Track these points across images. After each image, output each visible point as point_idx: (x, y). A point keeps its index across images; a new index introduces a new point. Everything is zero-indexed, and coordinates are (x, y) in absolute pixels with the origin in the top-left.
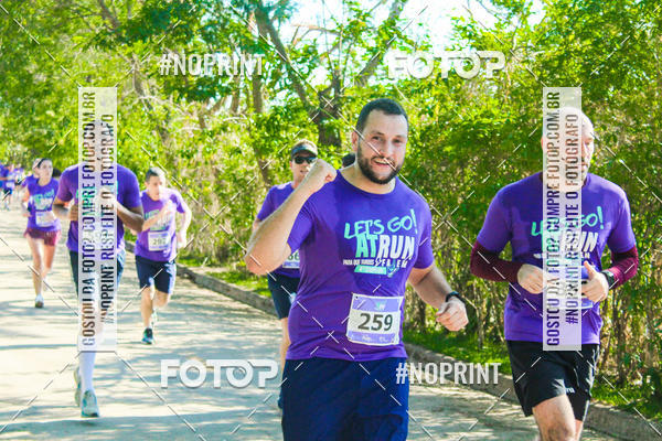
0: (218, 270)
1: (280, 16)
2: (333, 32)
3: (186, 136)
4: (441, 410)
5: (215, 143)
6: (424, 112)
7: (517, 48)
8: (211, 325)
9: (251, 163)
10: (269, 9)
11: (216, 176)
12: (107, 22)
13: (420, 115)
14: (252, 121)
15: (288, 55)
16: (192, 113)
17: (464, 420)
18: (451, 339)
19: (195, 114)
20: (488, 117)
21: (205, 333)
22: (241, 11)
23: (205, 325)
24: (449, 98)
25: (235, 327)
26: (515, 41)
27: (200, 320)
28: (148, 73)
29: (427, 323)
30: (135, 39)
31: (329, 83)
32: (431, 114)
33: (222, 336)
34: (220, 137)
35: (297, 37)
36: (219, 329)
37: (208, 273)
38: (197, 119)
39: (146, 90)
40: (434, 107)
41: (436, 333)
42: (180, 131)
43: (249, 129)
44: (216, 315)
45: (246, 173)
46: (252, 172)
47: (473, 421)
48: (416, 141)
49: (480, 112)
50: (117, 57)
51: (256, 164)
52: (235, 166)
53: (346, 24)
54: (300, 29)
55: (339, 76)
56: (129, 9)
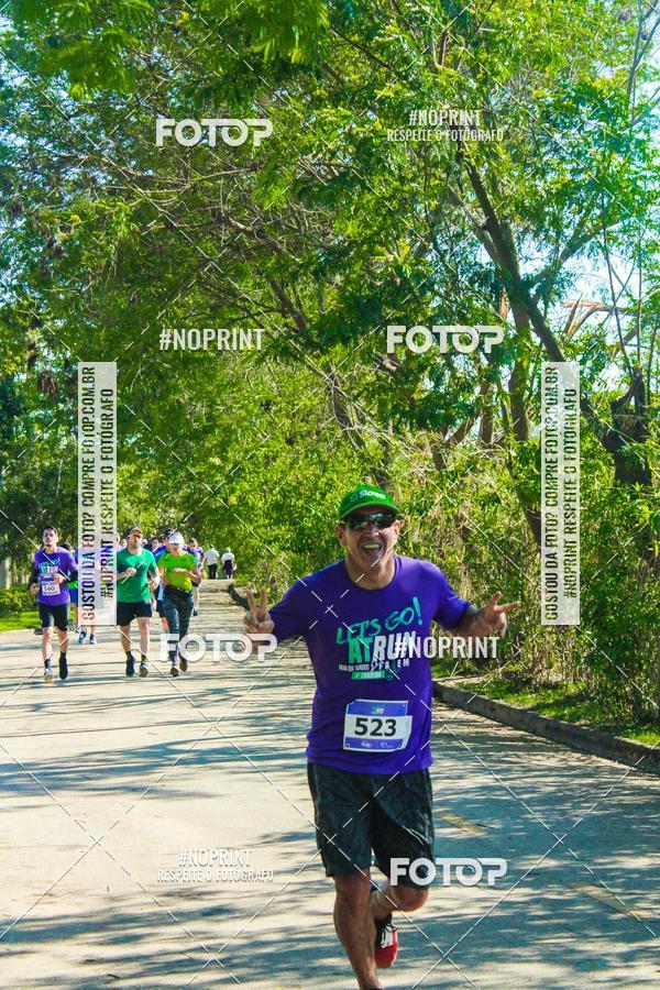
0: (475, 680)
1: (546, 293)
2: (627, 311)
3: (416, 481)
5: (459, 490)
8: (471, 765)
9: (515, 516)
10: (529, 283)
11: (465, 540)
12: (290, 320)
14: (513, 454)
15: (562, 351)
16: (422, 447)
19: (428, 447)
21: (460, 777)
22: (486, 290)
23: (460, 765)
25: (505, 766)
27: (453, 757)
28: (355, 392)
30: (332, 341)
31: (625, 388)
33: (486, 780)
34: (467, 480)
35: (576, 320)
36: (483, 770)
37: (461, 685)
38: (431, 455)
39: (353, 418)
42: (406, 474)
43: (509, 466)
44: (475, 750)
45: (509, 531)
46: (518, 529)
50: (307, 372)
51: (523, 517)
52: (493, 521)
53: (646, 298)
54: (578, 310)
55: (641, 376)
56: (321, 299)
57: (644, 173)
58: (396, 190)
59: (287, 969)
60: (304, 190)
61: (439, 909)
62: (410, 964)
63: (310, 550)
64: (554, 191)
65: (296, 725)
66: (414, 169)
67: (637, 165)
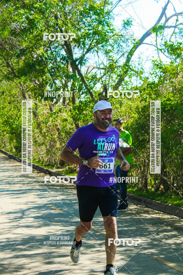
0: (61, 170)
1: (81, 63)
2: (103, 69)
3: (45, 115)
4: (156, 224)
5: (56, 117)
6: (142, 100)
7: (180, 72)
8: (59, 193)
9: (72, 125)
10: (77, 60)
11: (58, 131)
12: (10, 69)
13: (141, 102)
14: (72, 108)
15: (85, 80)
16: (46, 105)
17: (165, 228)
18: (159, 194)
19: (48, 105)
20: (169, 101)
21: (56, 196)
22: (65, 62)
23: (56, 193)
24: (152, 94)
25: (68, 193)
26: (179, 69)
27: (54, 191)
28: (28, 90)
29: (148, 188)
30: (22, 75)
31: (102, 90)
32: (146, 101)
33: (63, 197)
34: (59, 115)
35: (89, 71)
36: (62, 195)
37: (56, 171)
38: (49, 107)
39: (27, 97)
40: (147, 98)
41: (152, 192)
42: (42, 113)
43: (70, 111)
44: (60, 189)
45: (70, 129)
46: (73, 128)
47: (169, 228)
48: (140, 112)
49: (166, 99)
50: (14, 84)
51: (74, 125)
52: (66, 126)
53: (108, 66)
54: (89, 68)
55: (106, 87)
56: (19, 63)
57: (108, 31)
58: (39, 33)
59: (7, 249)
60: (13, 33)
61: (50, 232)
62: (41, 247)
63: (15, 134)
64: (83, 35)
65: (11, 182)
66: (44, 28)
67: (106, 28)
